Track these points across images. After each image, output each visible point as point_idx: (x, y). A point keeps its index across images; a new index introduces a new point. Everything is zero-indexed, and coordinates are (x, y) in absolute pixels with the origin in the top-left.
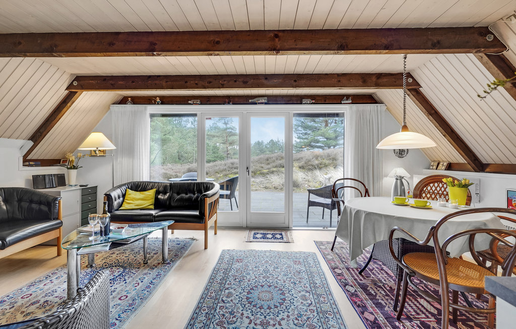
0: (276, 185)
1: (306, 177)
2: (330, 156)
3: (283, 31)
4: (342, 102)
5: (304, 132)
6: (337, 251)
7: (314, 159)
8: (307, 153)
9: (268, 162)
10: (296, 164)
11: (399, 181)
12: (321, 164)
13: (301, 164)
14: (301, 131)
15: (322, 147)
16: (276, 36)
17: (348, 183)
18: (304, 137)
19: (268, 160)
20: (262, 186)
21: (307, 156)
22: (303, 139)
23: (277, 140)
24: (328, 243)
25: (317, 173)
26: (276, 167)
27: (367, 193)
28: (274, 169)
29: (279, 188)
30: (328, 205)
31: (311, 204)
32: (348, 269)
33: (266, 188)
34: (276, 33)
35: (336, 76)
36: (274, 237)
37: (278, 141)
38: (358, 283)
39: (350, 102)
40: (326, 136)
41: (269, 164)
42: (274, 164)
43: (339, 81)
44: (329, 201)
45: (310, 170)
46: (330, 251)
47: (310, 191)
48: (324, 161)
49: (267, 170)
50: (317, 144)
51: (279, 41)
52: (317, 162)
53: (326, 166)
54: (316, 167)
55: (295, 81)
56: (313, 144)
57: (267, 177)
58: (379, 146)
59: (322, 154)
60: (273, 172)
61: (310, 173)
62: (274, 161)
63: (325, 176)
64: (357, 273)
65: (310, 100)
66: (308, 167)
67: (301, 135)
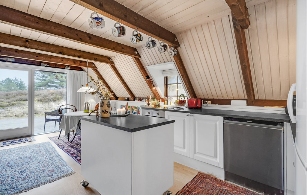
0: (17, 114)
1: (44, 107)
2: (61, 93)
3: (31, 40)
4: (66, 68)
5: (42, 75)
6: (61, 138)
7: (50, 95)
8: (44, 91)
9: (8, 97)
10: (36, 98)
11: (86, 104)
12: (55, 98)
13: (39, 98)
14: (39, 74)
15: (57, 86)
16: (27, 41)
17: (69, 107)
18: (42, 79)
19: (7, 96)
20: (2, 116)
21: (44, 93)
22: (41, 80)
23: (14, 79)
24: (57, 137)
25: (52, 104)
26: (16, 101)
27: (76, 110)
28: (15, 102)
29: (21, 115)
30: (58, 119)
31: (47, 120)
32: (66, 143)
33: (7, 116)
34: (27, 40)
35: (61, 58)
36: (20, 141)
37: (16, 80)
38: (70, 146)
39: (70, 68)
40: (60, 80)
41: (9, 99)
42: (14, 99)
43: (62, 61)
44: (58, 117)
45: (46, 102)
46: (58, 139)
47: (46, 113)
48: (57, 96)
49: (7, 104)
50: (53, 85)
51: (29, 43)
52: (52, 97)
53: (59, 99)
54: (51, 100)
55: (37, 56)
56: (49, 84)
57: (8, 109)
58: (78, 91)
59: (56, 92)
60: (13, 105)
61: (46, 104)
62: (14, 97)
63: (58, 105)
64: (70, 143)
65: (46, 65)
66: (45, 100)
67: (39, 77)
